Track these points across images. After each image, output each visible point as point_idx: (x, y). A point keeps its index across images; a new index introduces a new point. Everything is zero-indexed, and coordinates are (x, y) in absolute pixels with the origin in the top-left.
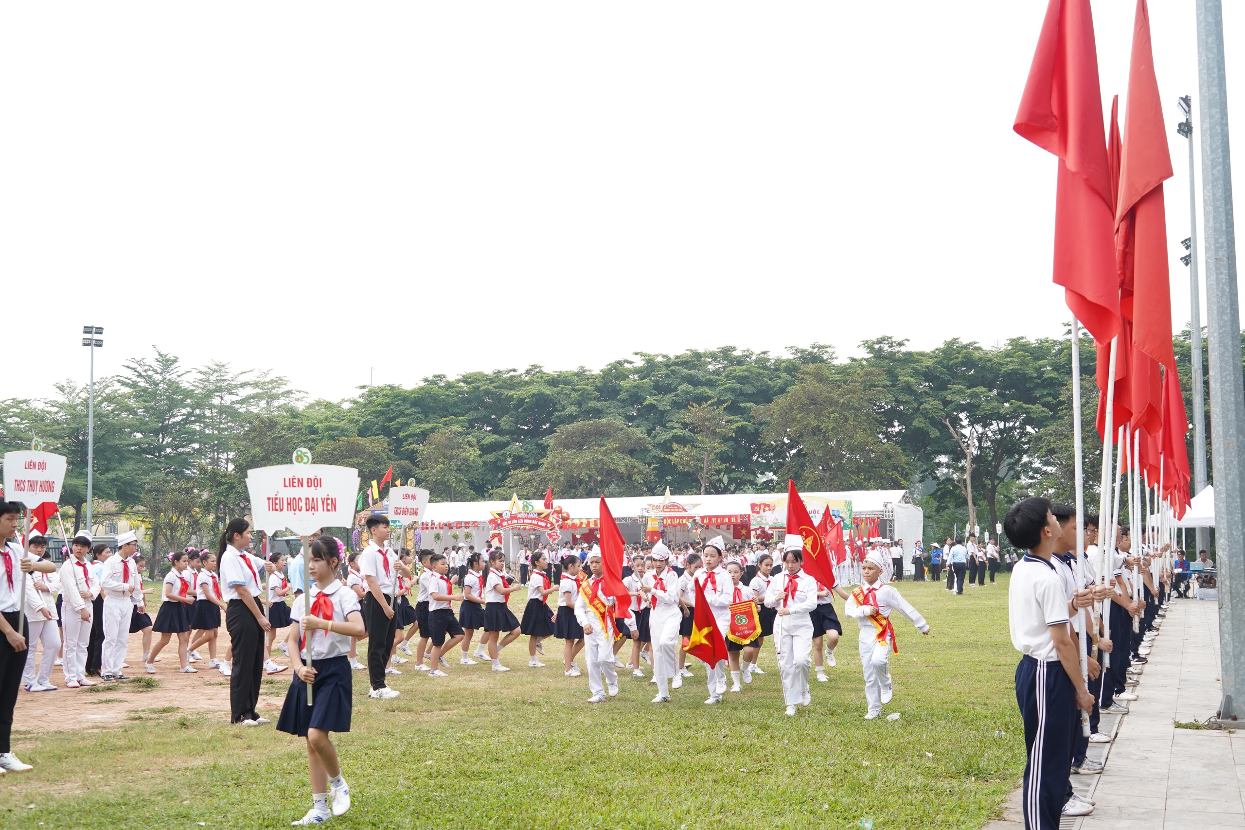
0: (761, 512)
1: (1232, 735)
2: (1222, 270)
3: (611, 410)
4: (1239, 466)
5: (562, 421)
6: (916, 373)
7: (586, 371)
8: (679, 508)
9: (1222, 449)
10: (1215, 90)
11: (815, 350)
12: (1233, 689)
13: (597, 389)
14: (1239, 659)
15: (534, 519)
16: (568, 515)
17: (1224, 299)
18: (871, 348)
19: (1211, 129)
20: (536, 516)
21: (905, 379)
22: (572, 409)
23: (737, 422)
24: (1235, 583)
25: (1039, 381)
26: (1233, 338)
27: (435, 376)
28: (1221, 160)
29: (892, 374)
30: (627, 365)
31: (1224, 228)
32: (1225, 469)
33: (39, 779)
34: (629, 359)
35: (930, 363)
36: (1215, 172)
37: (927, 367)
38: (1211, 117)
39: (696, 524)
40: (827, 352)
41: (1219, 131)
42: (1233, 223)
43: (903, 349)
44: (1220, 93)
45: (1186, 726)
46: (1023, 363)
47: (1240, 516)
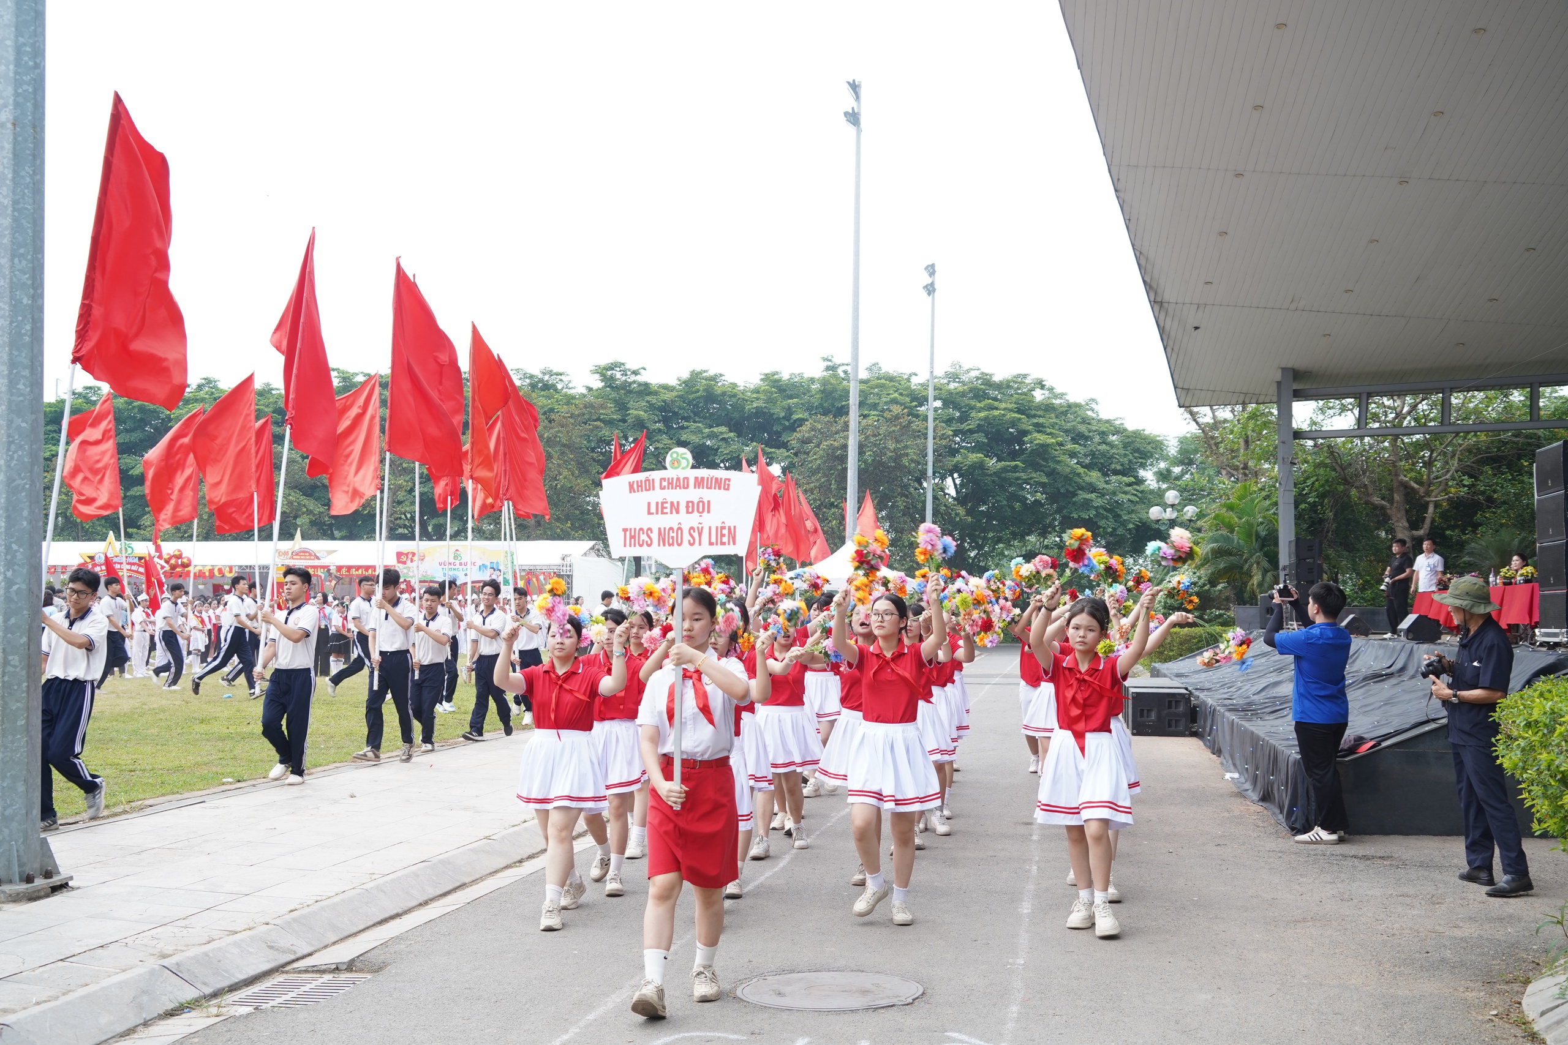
0: (409, 562)
6: (651, 406)
7: (272, 389)
8: (310, 555)
11: (546, 378)
15: (134, 564)
16: (189, 560)
18: (604, 378)
20: (136, 561)
21: (635, 412)
25: (787, 423)
27: (87, 388)
29: (622, 407)
35: (668, 396)
37: (664, 401)
39: (330, 574)
40: (561, 380)
43: (639, 379)
46: (770, 400)
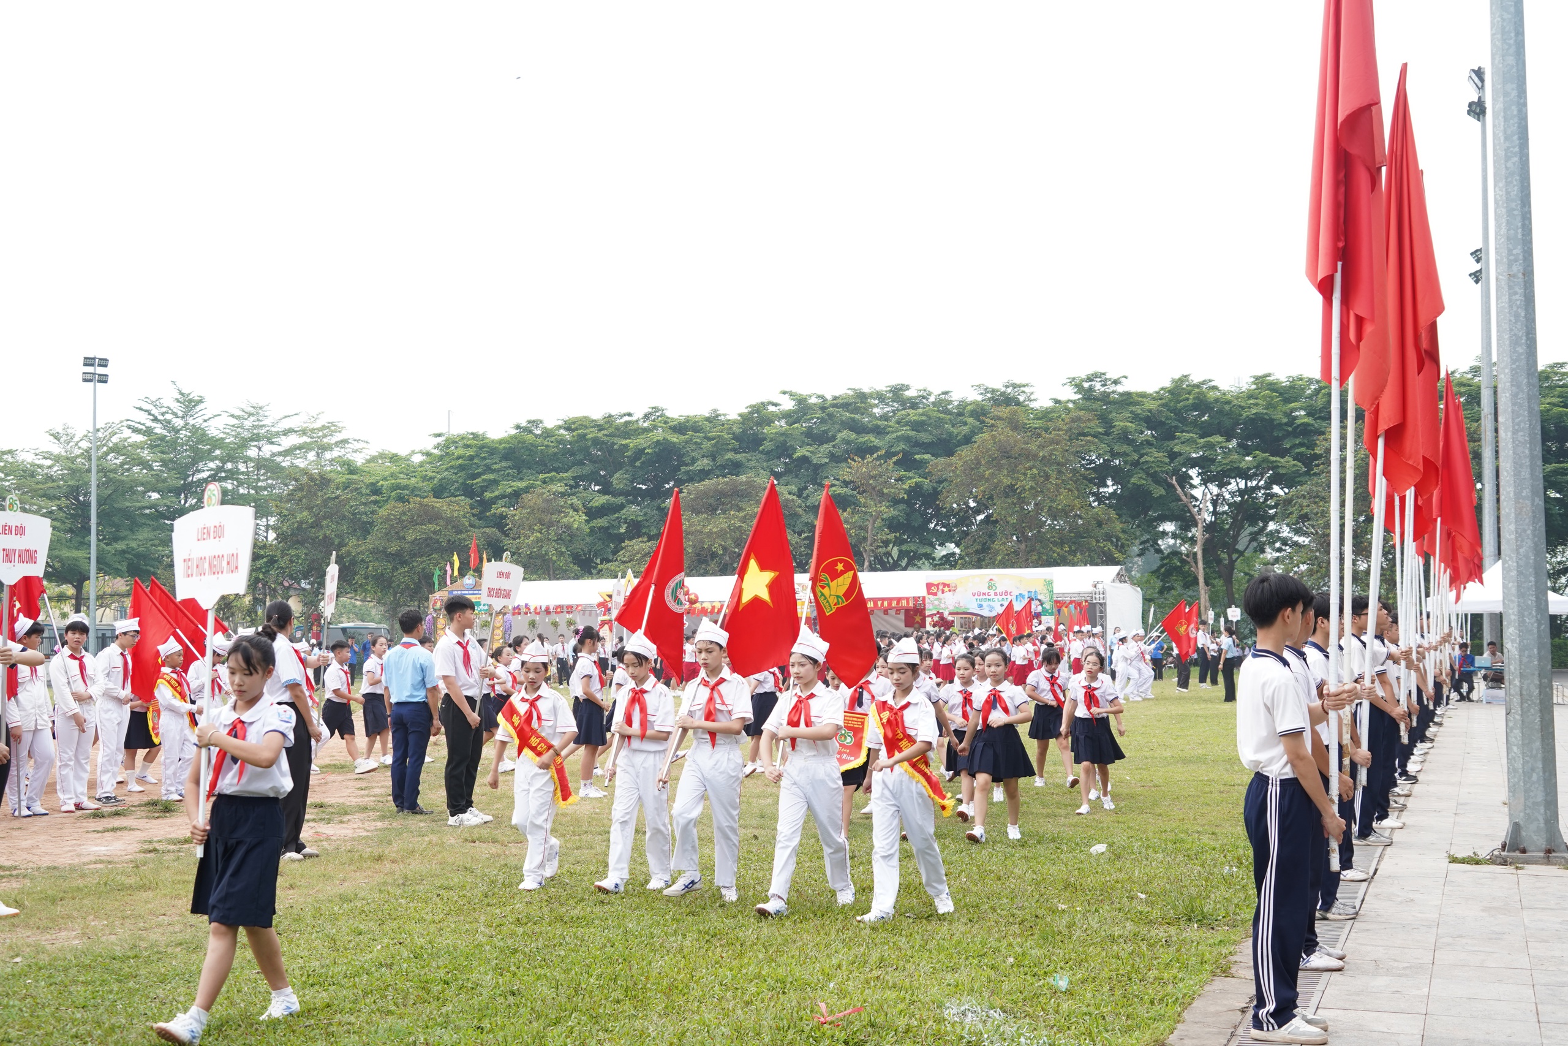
0: (939, 593)
1: (1519, 872)
2: (1517, 289)
3: (753, 463)
4: (1534, 536)
5: (691, 478)
6: (1136, 418)
7: (720, 415)
9: (1513, 515)
10: (1511, 60)
11: (1009, 390)
12: (1522, 814)
13: (736, 438)
14: (1530, 777)
16: (696, 596)
17: (1519, 325)
18: (1079, 387)
19: (1505, 110)
21: (1122, 424)
22: (704, 463)
23: (910, 478)
24: (1526, 682)
25: (1290, 429)
26: (1528, 374)
27: (529, 422)
28: (1517, 149)
29: (1105, 420)
30: (771, 408)
31: (1520, 236)
32: (1517, 540)
33: (27, 926)
34: (775, 401)
35: (1153, 405)
36: (1510, 164)
37: (1150, 411)
38: (1506, 94)
40: (1023, 392)
41: (1515, 113)
42: (1530, 230)
43: (1120, 389)
44: (1517, 64)
45: (1463, 861)
46: (1270, 406)
47: (1533, 598)
